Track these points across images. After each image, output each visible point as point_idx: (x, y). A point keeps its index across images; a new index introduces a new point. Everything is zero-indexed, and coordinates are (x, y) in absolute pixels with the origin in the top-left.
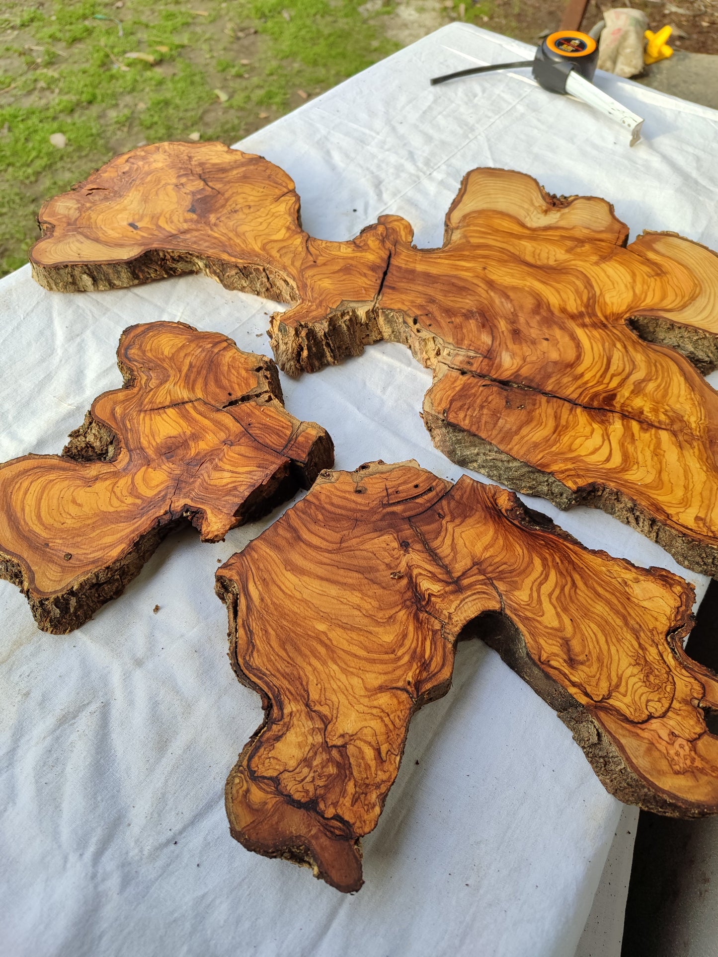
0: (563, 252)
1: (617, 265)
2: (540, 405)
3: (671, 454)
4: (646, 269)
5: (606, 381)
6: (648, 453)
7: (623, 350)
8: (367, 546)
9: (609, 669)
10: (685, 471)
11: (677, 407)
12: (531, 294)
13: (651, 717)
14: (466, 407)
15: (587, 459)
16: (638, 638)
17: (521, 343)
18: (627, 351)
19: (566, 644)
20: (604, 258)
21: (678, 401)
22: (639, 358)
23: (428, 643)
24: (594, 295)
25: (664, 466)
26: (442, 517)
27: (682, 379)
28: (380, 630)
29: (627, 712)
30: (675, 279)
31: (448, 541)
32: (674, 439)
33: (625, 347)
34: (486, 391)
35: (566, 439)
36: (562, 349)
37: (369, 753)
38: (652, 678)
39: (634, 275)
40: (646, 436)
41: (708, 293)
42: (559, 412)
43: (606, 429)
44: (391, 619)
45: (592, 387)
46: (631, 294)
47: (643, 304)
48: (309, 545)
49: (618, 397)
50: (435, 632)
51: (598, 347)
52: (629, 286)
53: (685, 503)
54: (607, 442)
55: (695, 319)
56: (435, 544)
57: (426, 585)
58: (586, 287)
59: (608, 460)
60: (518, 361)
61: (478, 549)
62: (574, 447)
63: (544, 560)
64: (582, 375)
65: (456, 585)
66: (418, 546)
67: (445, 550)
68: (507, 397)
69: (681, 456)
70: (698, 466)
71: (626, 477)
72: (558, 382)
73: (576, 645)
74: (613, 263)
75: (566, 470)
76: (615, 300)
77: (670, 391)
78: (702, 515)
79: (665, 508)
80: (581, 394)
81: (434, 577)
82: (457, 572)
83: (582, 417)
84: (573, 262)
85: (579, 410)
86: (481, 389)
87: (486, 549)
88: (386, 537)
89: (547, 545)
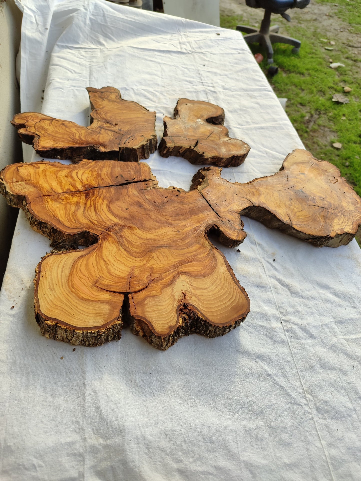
0: (154, 266)
1: (122, 275)
2: (111, 181)
3: (55, 185)
4: (105, 282)
5: (92, 202)
6: (64, 181)
7: (92, 221)
8: (129, 127)
9: (53, 126)
10: (47, 181)
11: (58, 205)
12: (149, 229)
13: (39, 122)
14: (134, 169)
15: (84, 170)
16: (48, 134)
17: (135, 202)
18: (90, 221)
19: (66, 127)
20: (131, 276)
21: (59, 208)
22: (84, 221)
23: (99, 116)
24: (122, 246)
25: (56, 180)
26: (116, 139)
27: (61, 219)
28: (111, 115)
29: (45, 121)
30: (86, 284)
31: (110, 134)
32: (56, 191)
33: (93, 223)
34: (132, 177)
35: (95, 173)
36: (118, 208)
37: (97, 100)
38: (41, 128)
39: (109, 273)
40: (67, 187)
41: (64, 284)
42: (103, 181)
43: (83, 183)
44: (111, 117)
45: (96, 197)
46: (105, 258)
47: (95, 254)
48: (142, 122)
49: (84, 199)
50: (99, 118)
51: (103, 216)
52: (108, 263)
53: (44, 171)
54: (80, 179)
55: (65, 259)
56: (113, 133)
57: (108, 125)
58: (128, 248)
59: (77, 173)
60: (130, 193)
61: (101, 136)
62: (91, 172)
63: (82, 140)
64: (103, 200)
65: (101, 128)
66: (116, 131)
67: (109, 133)
68: (124, 178)
69: (50, 186)
70: (43, 185)
71: (68, 170)
72: (110, 192)
73: (64, 127)
74: (125, 275)
75: (89, 164)
76: (111, 248)
77: (64, 211)
78: (38, 169)
79: (51, 166)
80: (99, 192)
81: (107, 127)
82: (102, 129)
83: (94, 184)
84: (144, 262)
85: (96, 186)
86: (135, 177)
87: (99, 137)
88: (126, 130)
89: (83, 143)
